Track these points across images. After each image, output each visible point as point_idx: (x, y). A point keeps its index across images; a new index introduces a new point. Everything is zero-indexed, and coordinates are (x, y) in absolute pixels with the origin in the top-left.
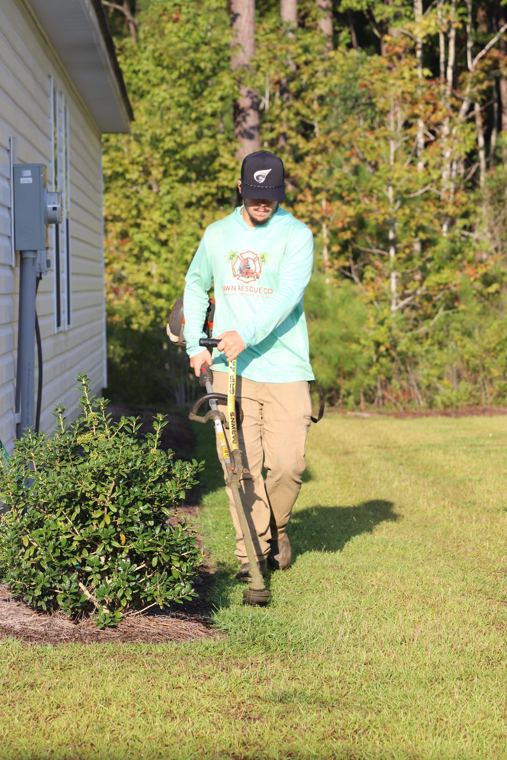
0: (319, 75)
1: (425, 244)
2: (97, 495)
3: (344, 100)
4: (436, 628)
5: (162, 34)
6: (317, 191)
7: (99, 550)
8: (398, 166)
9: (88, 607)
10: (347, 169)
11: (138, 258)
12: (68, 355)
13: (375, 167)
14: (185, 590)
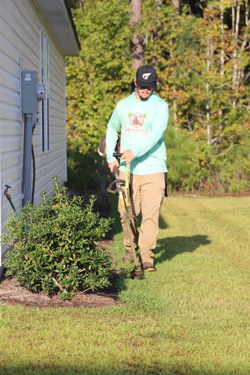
0: (173, 28)
1: (225, 112)
2: (62, 234)
3: (185, 40)
4: (228, 301)
5: (95, 7)
6: (171, 85)
7: (63, 262)
8: (211, 73)
9: (57, 290)
10: (186, 74)
11: (83, 118)
12: (48, 166)
13: (200, 73)
14: (105, 282)
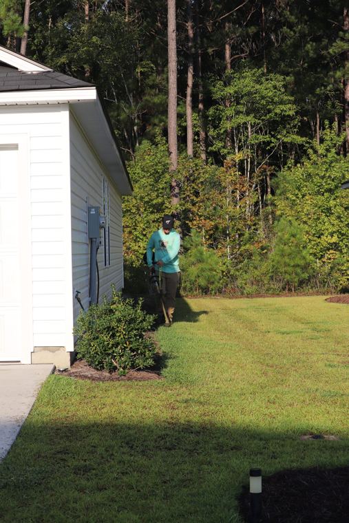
0: (201, 174)
1: (240, 235)
2: (118, 327)
3: (211, 183)
5: (144, 160)
6: (200, 216)
7: (119, 347)
8: (230, 207)
9: (115, 368)
10: (211, 208)
11: (135, 241)
12: (108, 277)
13: (222, 207)
14: (150, 362)
